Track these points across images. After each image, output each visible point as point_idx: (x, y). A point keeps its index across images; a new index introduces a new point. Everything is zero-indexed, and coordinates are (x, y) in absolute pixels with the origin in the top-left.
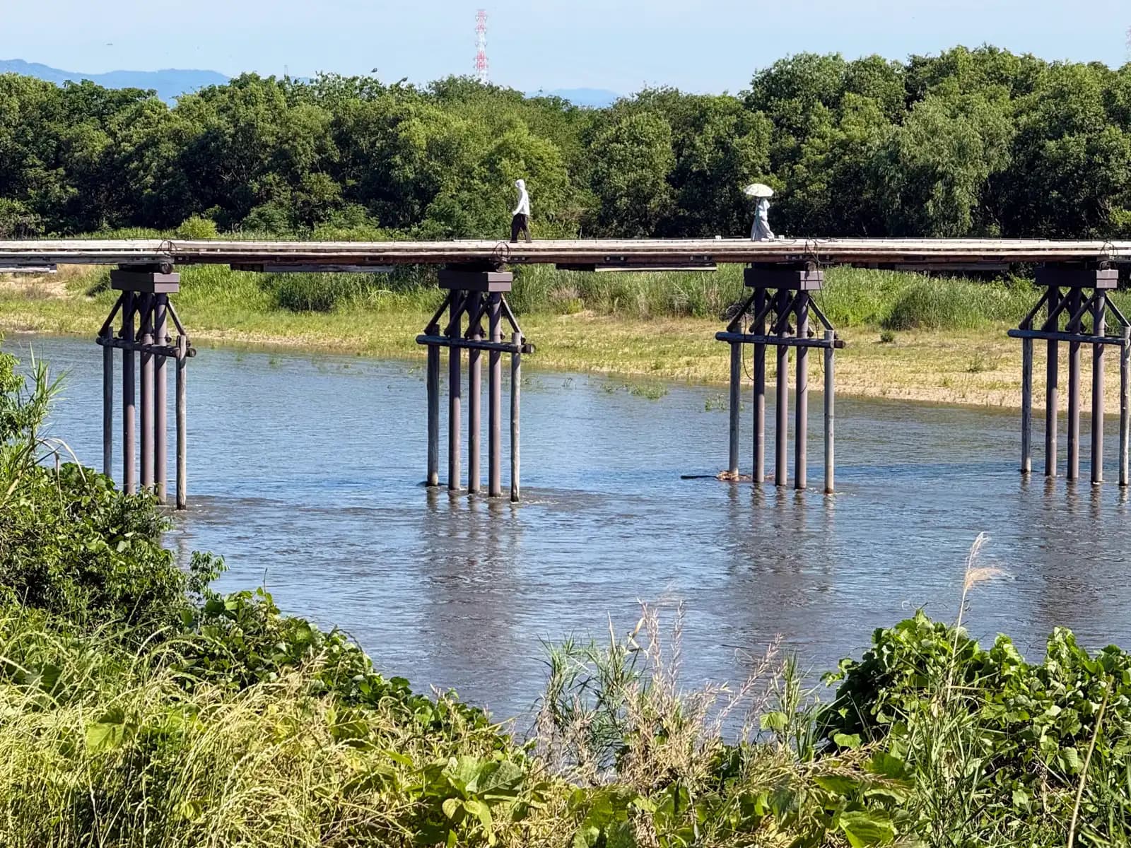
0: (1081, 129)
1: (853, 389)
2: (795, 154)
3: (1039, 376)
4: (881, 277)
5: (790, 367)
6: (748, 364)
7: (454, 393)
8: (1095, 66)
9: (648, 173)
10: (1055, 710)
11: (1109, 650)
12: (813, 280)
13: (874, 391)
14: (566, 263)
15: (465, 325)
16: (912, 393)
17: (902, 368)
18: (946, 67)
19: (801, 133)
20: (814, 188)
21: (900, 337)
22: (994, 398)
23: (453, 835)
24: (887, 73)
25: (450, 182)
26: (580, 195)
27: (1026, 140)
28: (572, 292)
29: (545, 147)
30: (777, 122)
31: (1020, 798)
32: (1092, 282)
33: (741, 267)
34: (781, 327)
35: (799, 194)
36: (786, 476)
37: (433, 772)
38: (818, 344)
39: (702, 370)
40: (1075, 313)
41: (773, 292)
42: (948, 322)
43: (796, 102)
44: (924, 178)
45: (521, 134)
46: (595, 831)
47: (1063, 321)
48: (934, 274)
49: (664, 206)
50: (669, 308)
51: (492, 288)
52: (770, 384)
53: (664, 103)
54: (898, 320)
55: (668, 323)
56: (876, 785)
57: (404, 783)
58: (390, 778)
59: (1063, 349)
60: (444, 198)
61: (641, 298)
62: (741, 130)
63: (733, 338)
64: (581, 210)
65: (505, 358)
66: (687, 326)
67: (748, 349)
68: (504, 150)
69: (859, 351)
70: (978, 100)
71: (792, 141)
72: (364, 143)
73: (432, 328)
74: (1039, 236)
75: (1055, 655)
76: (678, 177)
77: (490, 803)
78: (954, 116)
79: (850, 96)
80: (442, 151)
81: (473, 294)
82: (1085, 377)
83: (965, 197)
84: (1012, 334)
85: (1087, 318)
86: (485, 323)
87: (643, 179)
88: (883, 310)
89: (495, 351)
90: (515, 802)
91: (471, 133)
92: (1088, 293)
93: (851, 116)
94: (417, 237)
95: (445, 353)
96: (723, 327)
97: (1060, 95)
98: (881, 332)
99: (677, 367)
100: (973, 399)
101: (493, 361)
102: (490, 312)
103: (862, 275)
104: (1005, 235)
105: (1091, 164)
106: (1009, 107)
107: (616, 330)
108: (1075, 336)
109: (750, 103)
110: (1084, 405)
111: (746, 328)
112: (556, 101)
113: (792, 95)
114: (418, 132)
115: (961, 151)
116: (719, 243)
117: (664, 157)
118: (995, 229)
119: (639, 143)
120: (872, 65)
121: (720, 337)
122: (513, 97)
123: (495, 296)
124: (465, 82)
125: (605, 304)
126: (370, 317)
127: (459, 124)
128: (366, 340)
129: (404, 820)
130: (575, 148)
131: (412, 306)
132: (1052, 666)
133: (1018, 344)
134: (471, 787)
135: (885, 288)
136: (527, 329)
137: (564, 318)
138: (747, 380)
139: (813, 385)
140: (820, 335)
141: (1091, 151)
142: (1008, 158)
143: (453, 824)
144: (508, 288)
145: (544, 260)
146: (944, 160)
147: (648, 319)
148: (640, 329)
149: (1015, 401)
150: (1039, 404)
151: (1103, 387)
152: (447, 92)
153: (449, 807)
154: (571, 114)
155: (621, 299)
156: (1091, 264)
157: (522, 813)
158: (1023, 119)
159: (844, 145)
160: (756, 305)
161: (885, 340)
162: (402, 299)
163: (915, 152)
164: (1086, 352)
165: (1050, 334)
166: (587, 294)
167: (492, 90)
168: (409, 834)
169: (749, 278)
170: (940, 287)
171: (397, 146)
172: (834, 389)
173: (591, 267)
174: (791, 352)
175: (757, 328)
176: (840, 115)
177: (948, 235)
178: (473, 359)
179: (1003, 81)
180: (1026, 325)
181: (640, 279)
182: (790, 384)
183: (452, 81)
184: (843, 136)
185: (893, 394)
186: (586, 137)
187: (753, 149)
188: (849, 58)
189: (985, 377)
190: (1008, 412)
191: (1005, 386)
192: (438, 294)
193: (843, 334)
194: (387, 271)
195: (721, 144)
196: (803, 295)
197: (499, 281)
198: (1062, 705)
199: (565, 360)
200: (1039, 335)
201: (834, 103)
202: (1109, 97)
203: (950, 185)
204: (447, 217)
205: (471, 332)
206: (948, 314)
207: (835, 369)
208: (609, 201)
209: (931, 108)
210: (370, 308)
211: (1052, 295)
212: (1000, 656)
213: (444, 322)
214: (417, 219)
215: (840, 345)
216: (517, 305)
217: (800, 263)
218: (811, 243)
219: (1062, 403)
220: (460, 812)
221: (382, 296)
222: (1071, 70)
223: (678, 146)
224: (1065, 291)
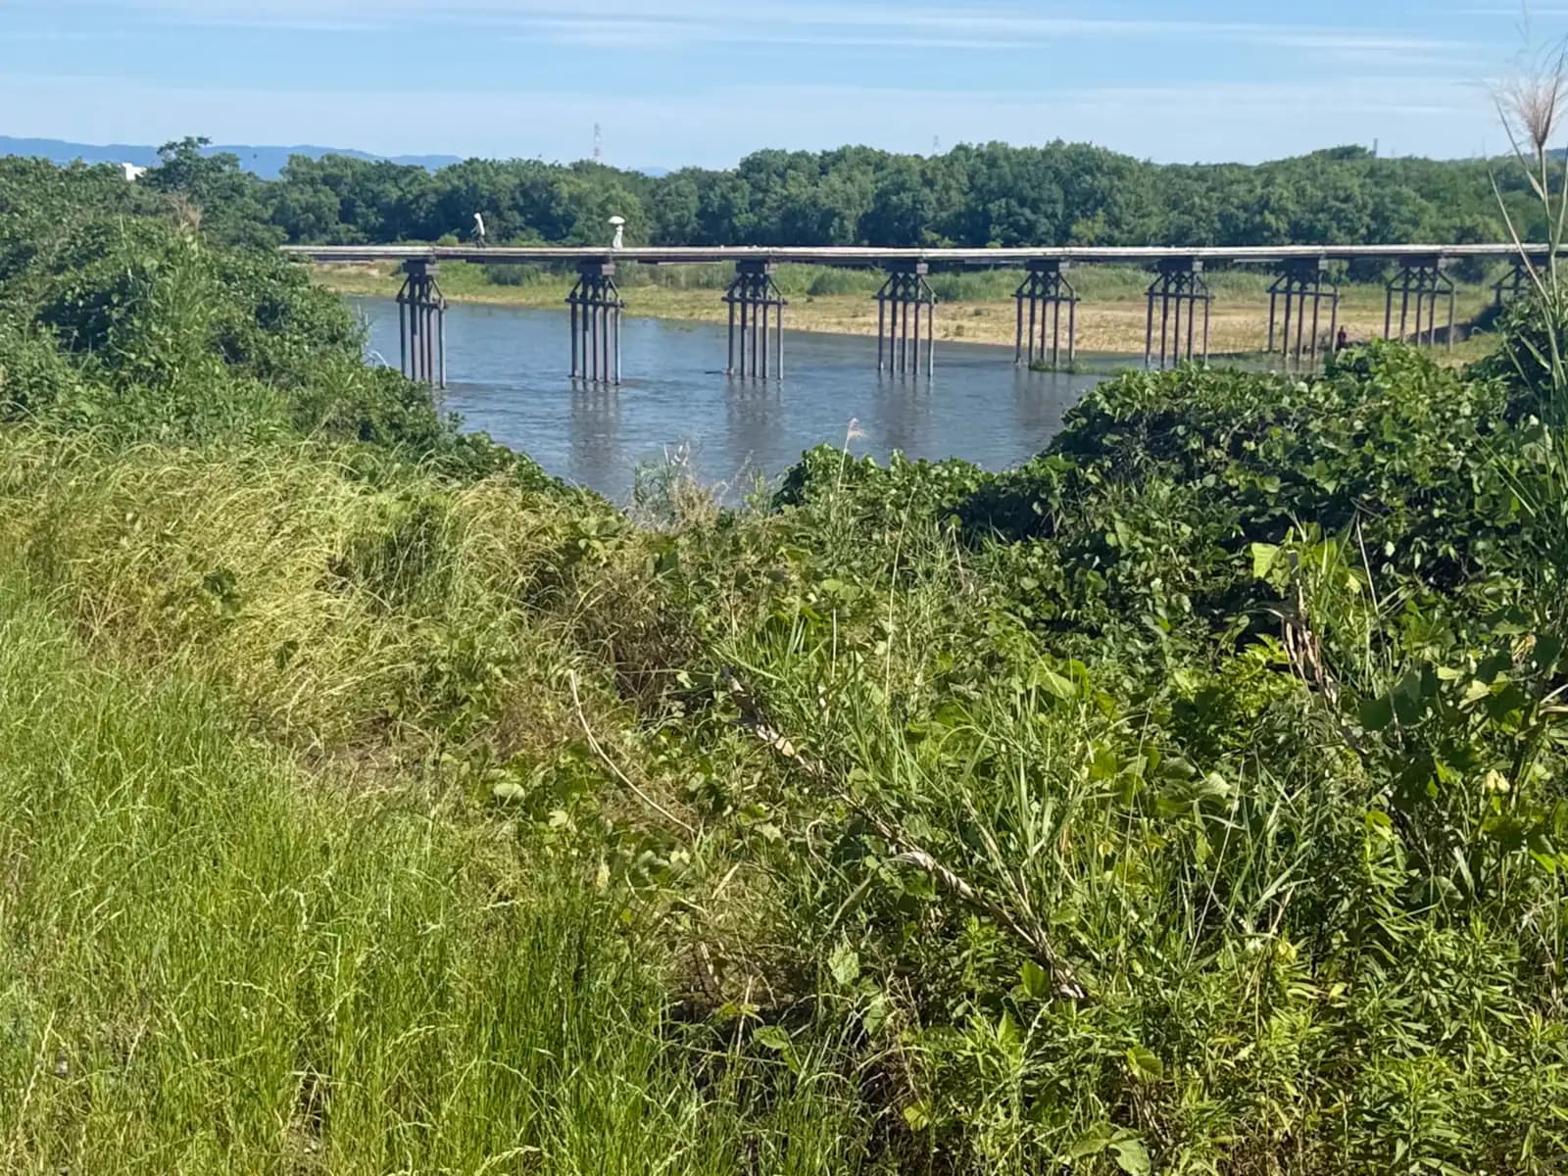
0: (910, 190)
1: (792, 326)
2: (762, 203)
3: (888, 320)
4: (807, 268)
5: (760, 315)
6: (738, 313)
7: (585, 329)
8: (917, 156)
9: (686, 212)
10: (894, 491)
11: (921, 460)
12: (772, 269)
13: (803, 328)
14: (644, 260)
15: (590, 293)
16: (822, 329)
17: (817, 316)
18: (840, 157)
19: (766, 191)
20: (773, 220)
21: (817, 300)
22: (864, 331)
23: (585, 558)
24: (809, 159)
25: (582, 216)
26: (650, 224)
27: (882, 196)
28: (646, 275)
29: (631, 198)
30: (753, 185)
31: (876, 536)
32: (914, 271)
33: (734, 263)
34: (755, 294)
35: (764, 224)
36: (758, 373)
37: (573, 525)
38: (774, 303)
39: (715, 317)
40: (906, 287)
41: (751, 275)
42: (841, 292)
43: (763, 175)
44: (830, 214)
45: (618, 191)
46: (657, 555)
47: (900, 291)
48: (834, 266)
49: (694, 229)
50: (697, 284)
51: (604, 273)
52: (750, 324)
53: (693, 175)
54: (816, 290)
55: (697, 292)
56: (801, 530)
57: (559, 531)
58: (551, 528)
59: (900, 305)
60: (578, 225)
61: (683, 279)
62: (734, 189)
63: (730, 300)
64: (651, 232)
65: (612, 310)
66: (706, 294)
67: (738, 305)
68: (609, 200)
69: (795, 307)
70: (856, 173)
71: (760, 196)
72: (536, 196)
73: (573, 294)
74: (889, 247)
75: (894, 463)
76: (701, 214)
77: (603, 541)
78: (844, 182)
79: (791, 172)
80: (578, 200)
81: (595, 276)
82: (911, 320)
83: (850, 226)
84: (874, 298)
85: (912, 289)
86: (601, 291)
87: (683, 215)
88: (808, 286)
89: (606, 307)
90: (615, 541)
91: (592, 190)
92: (913, 276)
93: (791, 182)
94: (565, 246)
95: (580, 307)
96: (725, 294)
97: (899, 172)
98: (807, 296)
99: (702, 315)
100: (853, 332)
101: (605, 312)
102: (603, 285)
103: (796, 266)
104: (870, 246)
105: (915, 208)
106: (872, 177)
107: (670, 296)
108: (906, 299)
109: (738, 175)
110: (911, 335)
111: (737, 295)
112: (637, 173)
113: (760, 171)
114: (565, 190)
115: (848, 201)
116: (722, 249)
117: (694, 204)
118: (866, 242)
119: (680, 195)
120: (803, 155)
121: (723, 299)
122: (615, 171)
123: (606, 277)
124: (589, 163)
125: (664, 282)
126: (540, 288)
127: (586, 185)
128: (539, 300)
129: (559, 550)
130: (648, 198)
131: (562, 282)
132: (893, 469)
133: (876, 303)
134: (593, 533)
135: (809, 274)
136: (622, 295)
137: (642, 289)
138: (737, 322)
139: (772, 324)
140: (775, 298)
141: (914, 202)
142: (872, 205)
143: (584, 552)
144: (612, 273)
145: (631, 258)
146: (839, 206)
147: (686, 289)
148: (682, 295)
149: (875, 332)
150: (887, 334)
151: (920, 325)
152: (581, 168)
153: (582, 543)
154: (646, 180)
155: (672, 281)
156: (914, 261)
157: (620, 546)
158: (880, 185)
159: (786, 197)
160: (742, 282)
161: (809, 301)
162: (557, 279)
163: (825, 202)
164: (911, 307)
165: (893, 297)
166: (654, 276)
167: (603, 167)
168: (561, 557)
169: (739, 268)
170: (836, 273)
171: (552, 197)
172: (783, 326)
173: (656, 262)
174: (760, 307)
175: (743, 295)
176: (785, 182)
177: (841, 245)
178: (595, 311)
179: (869, 164)
180: (881, 292)
181: (683, 267)
182: (760, 324)
183: (582, 162)
184: (785, 193)
185: (813, 329)
186: (653, 193)
187: (740, 200)
188: (790, 151)
189: (861, 320)
190: (872, 338)
191: (870, 325)
192: (576, 276)
193: (788, 298)
194: (549, 264)
195: (723, 197)
196: (767, 277)
197: (608, 269)
198: (898, 489)
199: (643, 311)
200: (888, 298)
201: (782, 176)
202: (923, 173)
203: (842, 219)
204: (580, 235)
205: (593, 297)
206: (841, 287)
207: (783, 316)
208: (665, 227)
209: (834, 179)
210: (540, 283)
211: (894, 277)
212: (866, 464)
213: (579, 291)
214: (564, 236)
215: (785, 303)
216: (619, 281)
217: (765, 260)
218: (771, 249)
219: (899, 333)
220: (588, 546)
221: (546, 277)
222: (906, 158)
223: (701, 198)
224: (901, 275)
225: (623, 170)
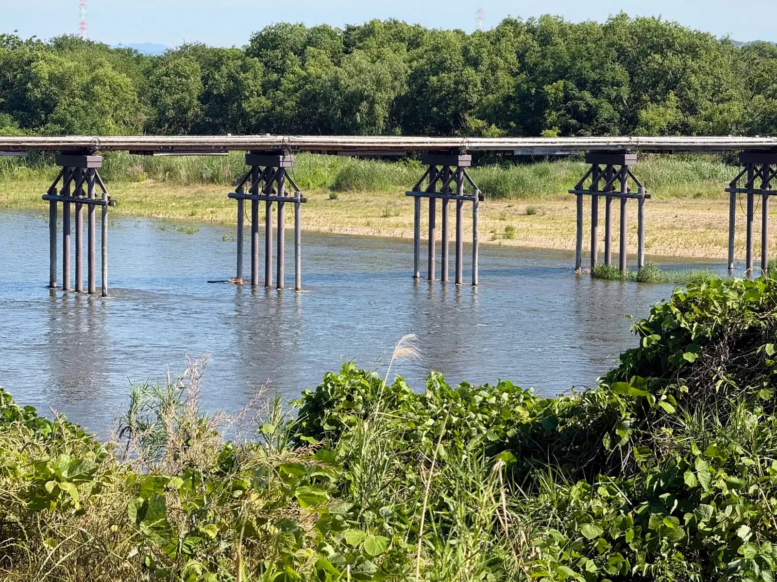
0: (449, 70)
1: (313, 228)
2: (277, 85)
3: (425, 220)
4: (332, 159)
5: (274, 215)
6: (248, 212)
7: (66, 232)
8: (458, 32)
9: (186, 95)
10: (431, 422)
11: (464, 385)
12: (288, 161)
13: (325, 229)
14: (135, 150)
15: (73, 189)
16: (348, 230)
17: (342, 215)
18: (368, 31)
19: (281, 71)
20: (288, 103)
21: (341, 196)
22: (397, 233)
23: (54, 504)
24: (332, 35)
25: (64, 101)
26: (145, 109)
27: (416, 77)
28: (139, 168)
29: (123, 79)
30: (266, 64)
31: (411, 476)
32: (456, 163)
33: (244, 153)
34: (268, 190)
35: (278, 109)
36: (272, 280)
37: (41, 466)
38: (291, 200)
39: (220, 216)
40: (446, 181)
41: (263, 168)
42: (370, 188)
43: (278, 53)
44: (355, 99)
45: (107, 70)
46: (141, 500)
47: (439, 186)
48: (361, 158)
49: (197, 116)
50: (200, 178)
51: (89, 165)
52: (262, 224)
53: (197, 52)
54: (338, 186)
55: (200, 187)
56: (318, 469)
57: (22, 471)
58: (13, 469)
59: (439, 203)
60: (60, 111)
61: (183, 173)
62: (244, 68)
63: (239, 196)
64: (145, 118)
65: (98, 209)
66: (211, 189)
67: (248, 203)
68: (94, 81)
69: (316, 205)
70: (387, 51)
71: (275, 76)
72: (9, 75)
73: (52, 190)
74: (424, 134)
75: (431, 388)
76: (205, 98)
77: (77, 484)
78: (373, 62)
79: (310, 49)
80: (59, 81)
81: (77, 170)
82: (452, 220)
83: (381, 111)
84: (408, 194)
85: (453, 184)
86: (85, 187)
87: (183, 99)
88: (331, 181)
89: (92, 204)
90: (93, 483)
91: (77, 70)
92: (454, 169)
93: (312, 61)
94: (44, 134)
95: (60, 205)
96: (233, 190)
97: (437, 49)
98: (329, 192)
99: (205, 214)
100: (385, 234)
101: (90, 211)
102: (88, 180)
103: (317, 158)
104: (404, 134)
105: (457, 91)
106: (406, 56)
107: (167, 192)
108: (446, 195)
109: (249, 53)
110: (451, 238)
111: (246, 190)
112: (130, 51)
113: (275, 48)
114: (43, 69)
115: (379, 83)
116: (230, 138)
117: (196, 85)
118: (398, 130)
119: (180, 76)
120: (323, 30)
121: (231, 196)
122: (103, 48)
123: (91, 170)
124: (73, 38)
125: (160, 176)
126: (13, 184)
127: (69, 64)
128: (11, 197)
129: (22, 495)
130: (141, 80)
131: (40, 177)
132: (429, 395)
133: (412, 200)
134: (65, 474)
135: (332, 166)
136: (113, 191)
137: (135, 184)
138: (247, 222)
139: (288, 225)
140: (291, 195)
141: (456, 83)
142: (406, 87)
143: (53, 496)
144: (100, 165)
145: (123, 148)
146: (369, 88)
147: (187, 185)
148: (182, 191)
149: (411, 235)
150: (424, 237)
151: (462, 226)
152: (62, 45)
153: (50, 486)
154: (139, 59)
155: (171, 172)
156: (455, 152)
157: (97, 490)
158: (415, 64)
159: (305, 78)
160: (253, 176)
161: (332, 198)
162: (35, 173)
163: (351, 85)
164: (452, 205)
165: (431, 193)
166: (149, 169)
167: (90, 44)
168: (24, 503)
169: (249, 160)
170: (364, 165)
171: (35, 79)
172: (300, 228)
173: (151, 153)
174: (275, 204)
175: (254, 191)
176: (304, 61)
177: (370, 134)
178: (78, 209)
179: (402, 40)
180: (417, 189)
181: (181, 161)
182: (274, 225)
183: (65, 38)
184: (304, 73)
185: (336, 231)
186: (147, 73)
187: (252, 81)
188: (309, 25)
189: (392, 220)
190: (406, 241)
191: (404, 226)
192: (57, 169)
193: (306, 194)
194: (24, 155)
195: (231, 77)
196: (281, 169)
197: (94, 161)
198: (435, 419)
199: (136, 210)
200: (424, 195)
201: (300, 53)
202: (465, 51)
203: (372, 103)
204: (61, 121)
205: (77, 193)
206: (370, 183)
207: (301, 216)
208: (162, 113)
209: (358, 55)
210: (14, 178)
211: (432, 170)
212: (398, 389)
213: (60, 186)
214: (43, 123)
215: (304, 201)
216: (105, 175)
217: (277, 152)
218: (286, 138)
219: (438, 235)
220: (57, 489)
221: (21, 171)
222: (443, 34)
223: (205, 79)
224: (439, 168)
225: (113, 45)
